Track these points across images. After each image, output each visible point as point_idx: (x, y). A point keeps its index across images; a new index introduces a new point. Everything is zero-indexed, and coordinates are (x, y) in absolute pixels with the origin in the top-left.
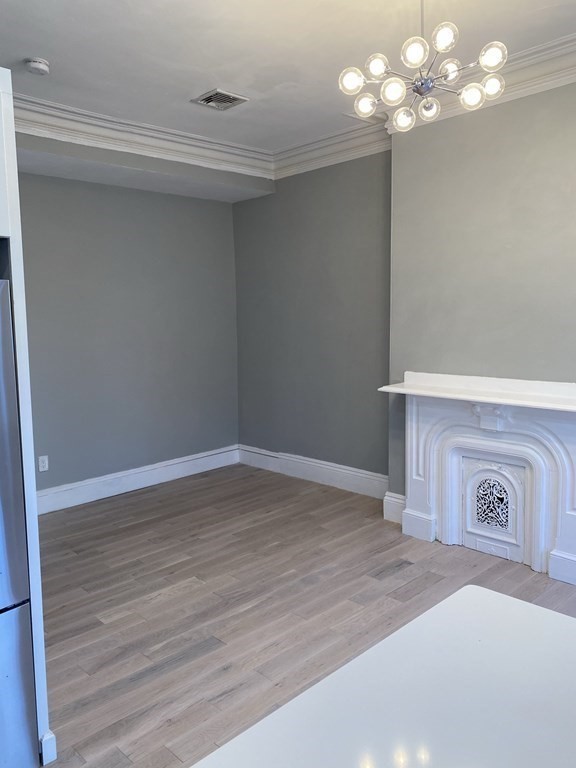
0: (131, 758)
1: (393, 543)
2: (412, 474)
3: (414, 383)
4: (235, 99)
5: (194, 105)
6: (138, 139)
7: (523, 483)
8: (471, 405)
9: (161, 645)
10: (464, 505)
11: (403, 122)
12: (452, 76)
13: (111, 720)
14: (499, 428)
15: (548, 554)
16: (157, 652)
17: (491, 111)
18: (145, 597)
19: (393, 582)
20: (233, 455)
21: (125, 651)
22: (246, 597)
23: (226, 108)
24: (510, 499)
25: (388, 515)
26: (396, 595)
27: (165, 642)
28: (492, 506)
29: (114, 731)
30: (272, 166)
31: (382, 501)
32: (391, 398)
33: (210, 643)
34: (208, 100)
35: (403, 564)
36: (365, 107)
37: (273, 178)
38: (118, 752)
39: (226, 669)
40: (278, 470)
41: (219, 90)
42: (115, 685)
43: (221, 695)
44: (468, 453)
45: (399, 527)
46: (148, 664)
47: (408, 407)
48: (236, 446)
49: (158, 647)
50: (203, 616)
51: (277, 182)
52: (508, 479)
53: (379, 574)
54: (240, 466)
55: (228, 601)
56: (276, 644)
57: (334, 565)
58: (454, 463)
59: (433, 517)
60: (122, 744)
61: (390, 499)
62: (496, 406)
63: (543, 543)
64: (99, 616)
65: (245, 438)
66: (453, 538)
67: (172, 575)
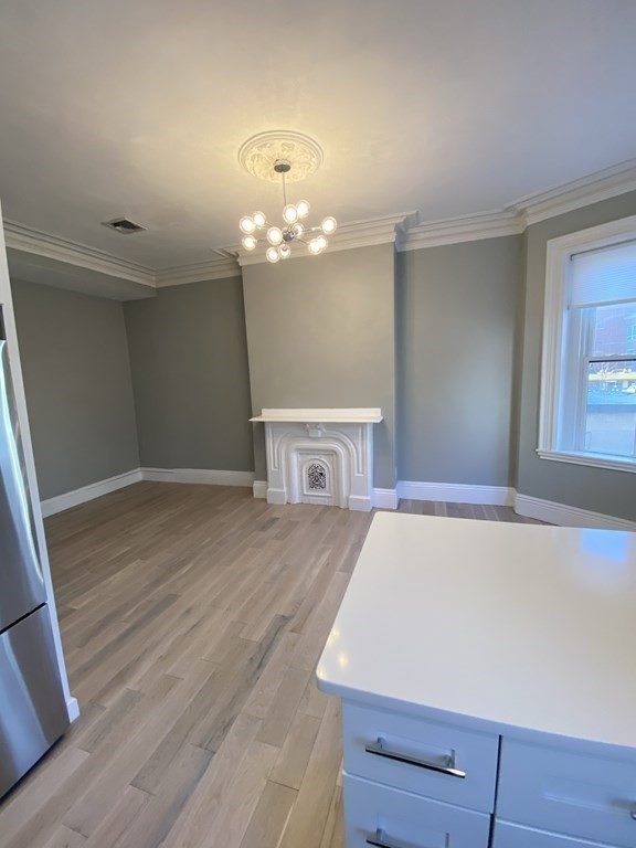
0: (142, 691)
1: (265, 510)
2: (271, 468)
3: (268, 415)
4: (138, 227)
5: (103, 227)
6: (50, 246)
7: (332, 464)
8: (304, 424)
9: (132, 611)
10: (301, 480)
11: (272, 256)
12: (300, 233)
13: (114, 673)
14: (319, 435)
15: (348, 499)
16: (130, 616)
17: (326, 256)
18: (106, 582)
19: (273, 531)
20: (137, 475)
21: (103, 624)
22: (182, 564)
23: (129, 233)
24: (326, 473)
25: (256, 495)
26: (277, 538)
27: (134, 609)
28: (316, 478)
29: (120, 678)
30: (154, 279)
31: (252, 488)
32: (254, 425)
33: (170, 599)
34: (116, 225)
35: (274, 520)
36: (249, 243)
37: (154, 286)
38: (130, 691)
39: (188, 611)
40: (174, 481)
41: (127, 219)
42: (106, 648)
43: (191, 629)
44: (302, 451)
45: (266, 500)
46: (128, 626)
47: (267, 429)
48: (138, 469)
49: (129, 613)
50: (157, 582)
51: (157, 289)
52: (324, 462)
53: (263, 528)
54: (143, 482)
55: (171, 569)
56: (216, 586)
57: (233, 529)
58: (295, 457)
59: (285, 490)
60: (131, 684)
61: (257, 485)
62: (318, 424)
63: (345, 494)
64: (70, 605)
65: (144, 462)
66: (297, 501)
67: (121, 562)
